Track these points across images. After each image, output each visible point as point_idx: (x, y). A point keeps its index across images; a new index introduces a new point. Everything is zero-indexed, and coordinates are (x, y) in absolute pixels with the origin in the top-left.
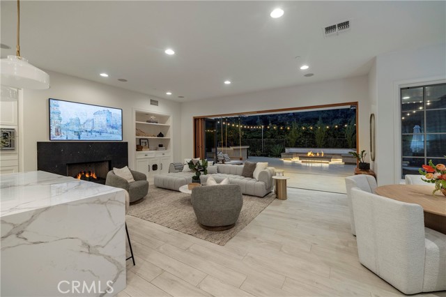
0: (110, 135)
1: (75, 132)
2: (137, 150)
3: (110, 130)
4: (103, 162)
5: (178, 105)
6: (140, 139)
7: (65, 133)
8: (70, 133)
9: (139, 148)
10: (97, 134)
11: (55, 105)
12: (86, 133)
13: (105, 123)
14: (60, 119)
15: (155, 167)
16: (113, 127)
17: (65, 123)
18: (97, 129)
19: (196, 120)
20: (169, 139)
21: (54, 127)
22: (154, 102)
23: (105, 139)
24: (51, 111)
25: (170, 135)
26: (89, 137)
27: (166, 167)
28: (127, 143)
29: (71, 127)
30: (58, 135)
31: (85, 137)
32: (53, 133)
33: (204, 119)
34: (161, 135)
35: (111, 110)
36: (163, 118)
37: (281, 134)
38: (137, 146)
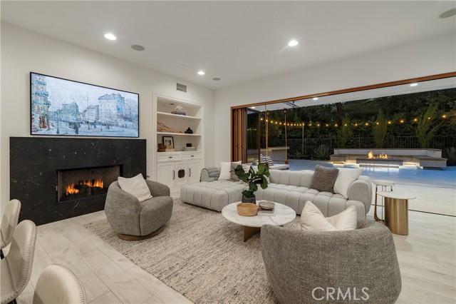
0: (121, 129)
1: (70, 124)
2: (159, 151)
3: (122, 122)
4: (112, 166)
5: (211, 92)
6: (163, 137)
7: (55, 124)
8: (63, 125)
9: (161, 148)
10: (104, 127)
11: (40, 83)
12: (87, 126)
13: (114, 112)
14: (48, 104)
15: (181, 173)
16: (126, 119)
17: (55, 110)
18: (103, 119)
19: (234, 110)
20: (200, 136)
21: (38, 116)
22: (181, 87)
23: (115, 134)
24: (34, 91)
25: (200, 131)
26: (91, 130)
27: (197, 173)
28: (145, 140)
29: (64, 116)
30: (44, 127)
31: (85, 131)
32: (36, 123)
33: (245, 109)
34: (189, 131)
35: (123, 94)
36: (193, 109)
37: (324, 133)
38: (159, 145)
